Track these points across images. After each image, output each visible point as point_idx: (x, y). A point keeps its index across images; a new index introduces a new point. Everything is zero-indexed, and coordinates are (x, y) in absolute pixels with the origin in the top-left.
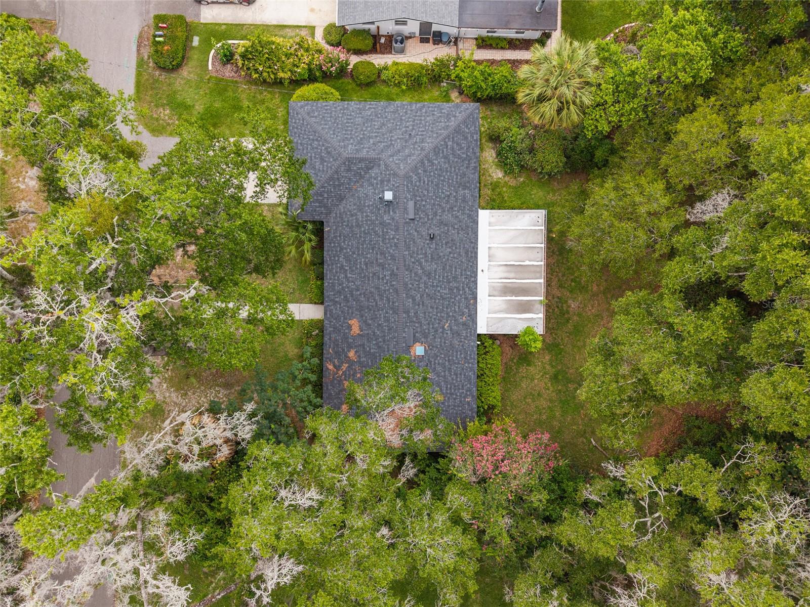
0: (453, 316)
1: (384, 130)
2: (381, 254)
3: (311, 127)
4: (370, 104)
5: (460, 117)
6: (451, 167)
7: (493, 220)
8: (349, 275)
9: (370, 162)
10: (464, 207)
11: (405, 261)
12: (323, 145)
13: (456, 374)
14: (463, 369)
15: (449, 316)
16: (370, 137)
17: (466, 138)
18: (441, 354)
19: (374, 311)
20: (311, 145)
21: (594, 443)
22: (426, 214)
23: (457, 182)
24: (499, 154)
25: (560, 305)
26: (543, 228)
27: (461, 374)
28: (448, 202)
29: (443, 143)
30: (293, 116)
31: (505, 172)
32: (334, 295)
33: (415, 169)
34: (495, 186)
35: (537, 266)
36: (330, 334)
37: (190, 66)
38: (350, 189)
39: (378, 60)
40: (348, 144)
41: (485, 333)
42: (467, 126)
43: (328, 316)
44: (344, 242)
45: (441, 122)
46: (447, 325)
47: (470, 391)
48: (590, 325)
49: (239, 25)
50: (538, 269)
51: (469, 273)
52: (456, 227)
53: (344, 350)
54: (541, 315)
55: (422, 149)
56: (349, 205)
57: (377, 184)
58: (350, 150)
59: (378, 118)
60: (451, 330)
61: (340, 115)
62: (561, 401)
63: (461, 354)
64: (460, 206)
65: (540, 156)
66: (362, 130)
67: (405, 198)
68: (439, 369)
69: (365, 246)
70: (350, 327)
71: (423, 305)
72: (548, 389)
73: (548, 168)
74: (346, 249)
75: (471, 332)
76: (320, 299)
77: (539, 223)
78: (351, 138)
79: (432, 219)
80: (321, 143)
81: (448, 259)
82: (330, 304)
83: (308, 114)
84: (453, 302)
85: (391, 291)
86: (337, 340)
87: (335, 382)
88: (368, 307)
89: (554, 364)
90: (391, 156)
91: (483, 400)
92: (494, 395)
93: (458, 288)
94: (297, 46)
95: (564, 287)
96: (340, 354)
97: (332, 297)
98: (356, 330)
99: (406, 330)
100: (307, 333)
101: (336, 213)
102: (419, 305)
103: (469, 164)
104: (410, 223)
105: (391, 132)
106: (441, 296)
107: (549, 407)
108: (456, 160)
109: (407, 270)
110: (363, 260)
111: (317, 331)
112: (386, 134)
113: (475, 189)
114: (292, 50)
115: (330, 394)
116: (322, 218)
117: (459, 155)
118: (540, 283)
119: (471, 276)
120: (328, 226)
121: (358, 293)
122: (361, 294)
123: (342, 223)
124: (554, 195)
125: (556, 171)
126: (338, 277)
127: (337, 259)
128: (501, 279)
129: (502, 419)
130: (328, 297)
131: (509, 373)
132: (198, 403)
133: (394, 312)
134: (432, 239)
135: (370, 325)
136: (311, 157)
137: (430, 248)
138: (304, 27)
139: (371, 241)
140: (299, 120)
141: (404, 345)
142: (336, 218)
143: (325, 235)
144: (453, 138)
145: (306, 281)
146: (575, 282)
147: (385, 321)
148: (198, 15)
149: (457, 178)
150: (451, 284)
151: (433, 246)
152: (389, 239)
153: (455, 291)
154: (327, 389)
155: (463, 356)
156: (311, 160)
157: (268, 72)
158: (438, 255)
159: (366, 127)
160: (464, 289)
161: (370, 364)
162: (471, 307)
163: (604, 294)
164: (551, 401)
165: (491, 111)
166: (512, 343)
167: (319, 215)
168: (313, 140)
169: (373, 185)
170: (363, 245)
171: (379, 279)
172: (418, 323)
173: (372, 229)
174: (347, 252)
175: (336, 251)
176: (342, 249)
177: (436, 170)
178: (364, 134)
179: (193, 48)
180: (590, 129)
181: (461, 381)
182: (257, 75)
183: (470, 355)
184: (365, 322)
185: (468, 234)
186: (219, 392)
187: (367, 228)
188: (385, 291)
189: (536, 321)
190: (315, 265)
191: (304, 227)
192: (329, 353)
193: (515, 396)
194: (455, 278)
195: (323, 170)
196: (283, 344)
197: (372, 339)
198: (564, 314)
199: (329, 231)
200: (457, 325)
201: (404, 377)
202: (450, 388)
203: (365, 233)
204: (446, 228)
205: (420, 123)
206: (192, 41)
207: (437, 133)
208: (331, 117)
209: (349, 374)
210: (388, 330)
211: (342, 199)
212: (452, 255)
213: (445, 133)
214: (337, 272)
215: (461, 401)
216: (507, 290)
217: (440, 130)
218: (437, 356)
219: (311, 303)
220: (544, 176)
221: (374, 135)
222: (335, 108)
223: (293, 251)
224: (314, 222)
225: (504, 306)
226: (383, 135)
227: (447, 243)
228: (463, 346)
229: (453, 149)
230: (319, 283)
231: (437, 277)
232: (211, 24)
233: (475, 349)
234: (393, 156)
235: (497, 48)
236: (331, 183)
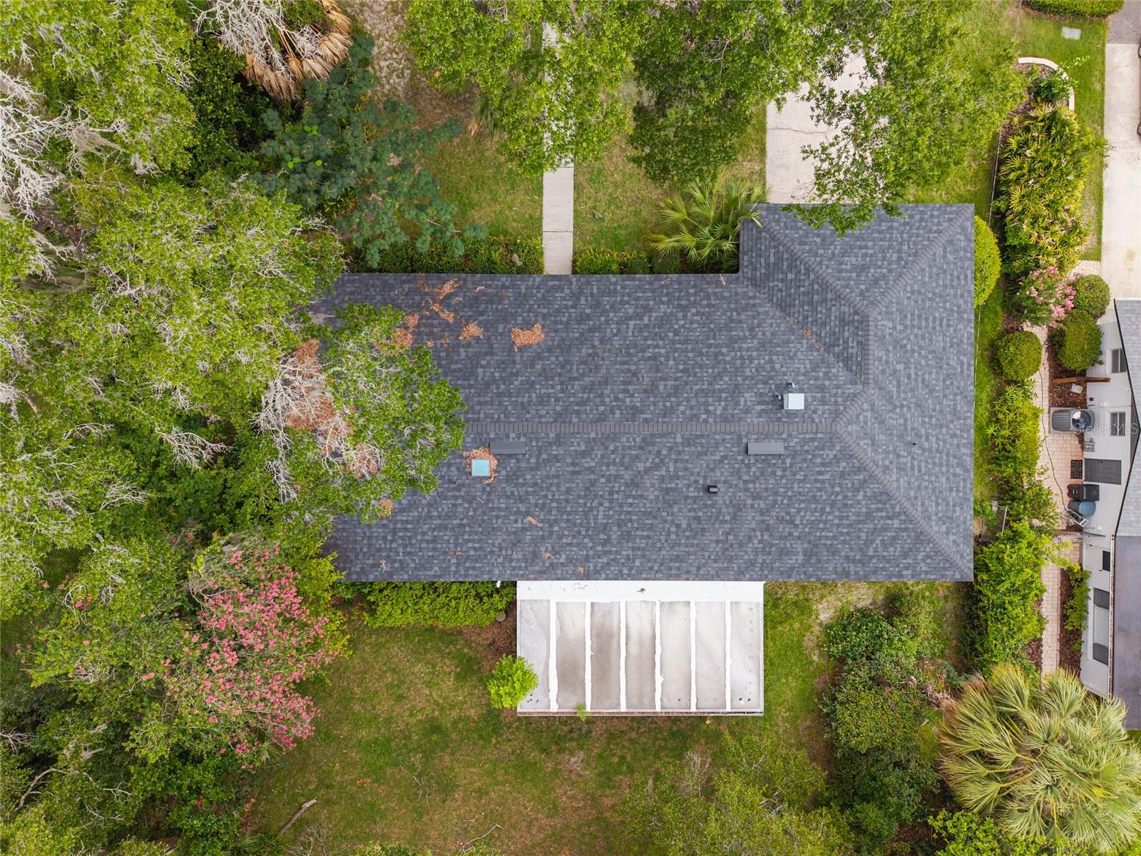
0: (551, 533)
1: (922, 392)
2: (676, 388)
3: (924, 247)
4: (969, 365)
5: (946, 543)
6: (849, 525)
7: (743, 609)
8: (632, 323)
9: (859, 364)
10: (769, 553)
11: (662, 436)
12: (890, 271)
13: (434, 540)
14: (445, 553)
15: (551, 526)
16: (907, 364)
17: (905, 555)
18: (475, 510)
19: (560, 375)
20: (890, 247)
21: (307, 805)
22: (757, 478)
23: (820, 538)
24: (864, 613)
25: (575, 735)
26: (728, 709)
27: (435, 549)
28: (780, 520)
29: (897, 509)
30: (945, 212)
31: (829, 627)
32: (592, 295)
33: (847, 455)
34: (803, 607)
35: (653, 699)
36: (514, 286)
37: (1025, 22)
38: (804, 325)
39: (1040, 381)
40: (893, 321)
41: (519, 597)
42: (928, 557)
43: (551, 283)
44: (698, 313)
45: (937, 504)
46: (534, 522)
47: (402, 569)
48: (537, 793)
49: (1102, 117)
50: (646, 701)
51: (637, 563)
52: (731, 537)
53: (482, 314)
54: (554, 708)
55: (887, 468)
56: (772, 322)
57: (816, 379)
58: (881, 323)
59: (944, 381)
60: (524, 529)
61: (948, 305)
62: (389, 740)
63: (475, 549)
64: (772, 545)
65: (867, 699)
66: (920, 347)
67: (790, 435)
68: (445, 506)
69: (691, 355)
70: (527, 325)
71: (574, 473)
72: (411, 715)
73: (844, 714)
74: (685, 317)
75: (520, 568)
76: (580, 267)
77: (736, 702)
78: (906, 327)
79: (747, 490)
80: (894, 266)
81: (666, 521)
82: (574, 286)
83: (951, 242)
84: (579, 533)
85: (602, 408)
86: (501, 300)
87: (417, 298)
88: (568, 362)
89: (460, 725)
90: (873, 405)
91: (385, 592)
92: (394, 614)
93: (607, 541)
94: (1070, 224)
95: (609, 743)
96: (472, 308)
97: (587, 291)
98: (522, 337)
99: (523, 439)
100: (515, 244)
101: (754, 297)
102: (573, 464)
103: (854, 561)
104: (739, 445)
105: (917, 405)
106: (591, 509)
107: (376, 717)
108: (863, 536)
109: (644, 440)
110: (663, 351)
111: (519, 263)
112: (914, 396)
113: (805, 573)
114: (1063, 215)
115: (392, 288)
116: (746, 270)
117: (872, 541)
118: (619, 705)
119: (631, 569)
120: (729, 283)
121: (597, 343)
122: (594, 347)
123: (736, 309)
124: (785, 720)
125: (840, 731)
126: (627, 302)
127: (665, 299)
128: (627, 627)
129: (344, 633)
130: (588, 283)
131: (441, 638)
132: (379, 35)
133: (558, 416)
134: (707, 489)
135: (532, 366)
136: (866, 247)
137: (689, 486)
138: (1099, 242)
139: (701, 367)
140: (939, 224)
141: (492, 436)
142: (745, 295)
143: (710, 277)
144: (906, 529)
145: (618, 244)
146: (620, 764)
147: (540, 396)
148: (1119, 38)
149: (827, 538)
150: (615, 528)
151: (692, 492)
152: (706, 404)
153: (602, 536)
154: (403, 282)
155: (472, 553)
156: (861, 247)
157: (1021, 168)
158: (675, 502)
159: (926, 358)
160: (605, 553)
161: (454, 367)
162: (570, 569)
163: (598, 819)
164: (389, 721)
165: (946, 597)
166: (500, 644)
167: (751, 263)
168: (900, 251)
169: (813, 370)
170: (693, 350)
171: (625, 383)
172: (538, 463)
173: (725, 368)
174: (677, 320)
175: (679, 298)
176: (684, 309)
177: (845, 497)
178: (913, 351)
179: (1059, 28)
180: (949, 824)
181: (420, 549)
182: (1014, 146)
183: (474, 568)
184: (539, 357)
185: (715, 561)
186: (400, 76)
187: (728, 358)
188: (601, 395)
189: (545, 698)
190: (650, 260)
191: (725, 237)
192: (476, 284)
193: (397, 651)
194: (628, 536)
195: (841, 271)
196: (495, 200)
197: (504, 370)
198: (557, 743)
199: (718, 284)
200: (534, 541)
201: (414, 436)
202: (406, 530)
203: (716, 355)
204: (728, 518)
205: (934, 463)
206: (1071, 27)
207: (916, 498)
208: (945, 286)
209: (432, 326)
210: (522, 403)
211: (783, 309)
212: (673, 529)
213: (917, 513)
214: (637, 299)
215: (379, 550)
216: (604, 640)
217: (923, 504)
218: (470, 503)
219: (575, 253)
220: (825, 705)
221: (912, 371)
222: (962, 296)
223: (676, 215)
224: (735, 255)
225: (572, 634)
226: (912, 391)
227: (697, 519)
228: (492, 552)
229: (885, 529)
230: (614, 267)
231: (630, 501)
232: (1103, 63)
233: (486, 577)
234: (872, 410)
235: (1062, 608)
236: (816, 287)
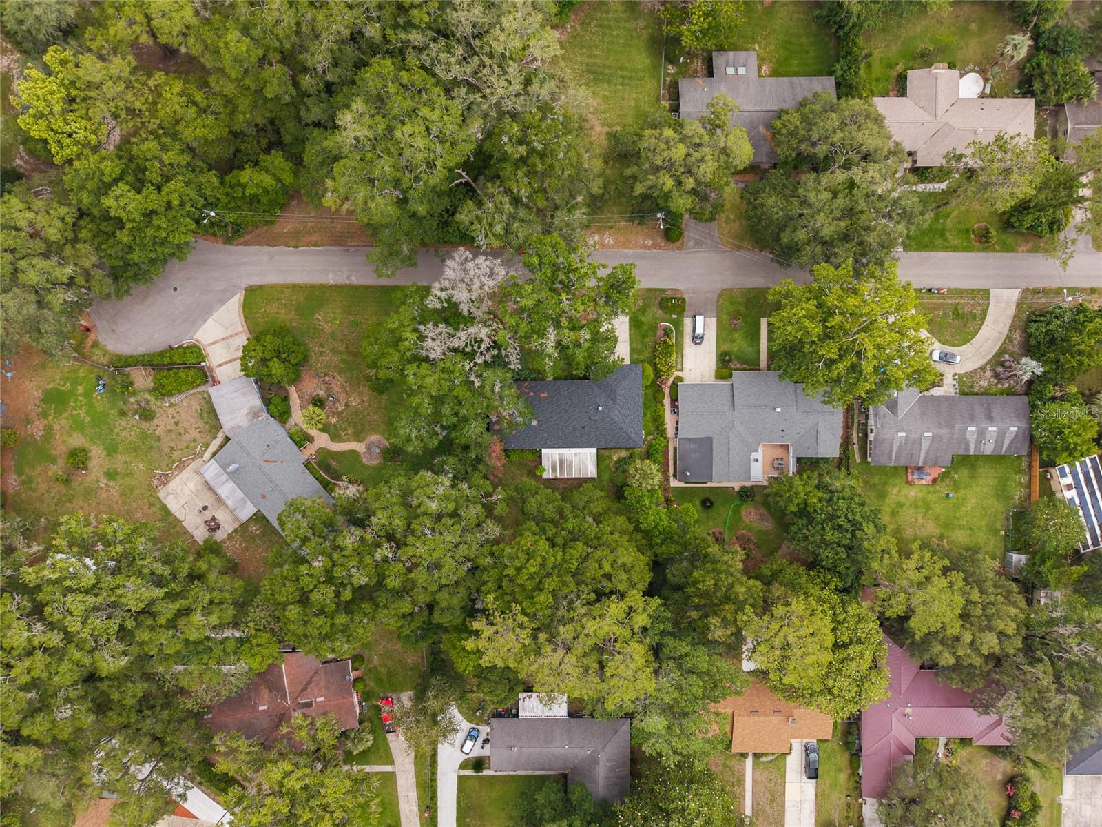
0: (549, 438)
1: (630, 406)
2: (576, 406)
4: (641, 399)
6: (614, 435)
7: (592, 455)
8: (566, 391)
9: (615, 400)
10: (597, 442)
11: (573, 416)
12: (622, 380)
13: (524, 440)
14: (526, 443)
16: (626, 400)
17: (627, 441)
18: (533, 433)
19: (551, 403)
20: (622, 374)
22: (593, 425)
26: (589, 477)
27: (524, 442)
28: (599, 434)
29: (624, 431)
31: (616, 461)
32: (558, 385)
33: (612, 419)
34: (610, 457)
35: (572, 474)
36: (540, 384)
37: (663, 314)
38: (603, 392)
39: (667, 401)
40: (623, 390)
41: (542, 452)
42: (632, 442)
43: (548, 383)
44: (581, 389)
45: (633, 430)
46: (546, 435)
49: (683, 337)
51: (568, 444)
52: (588, 438)
54: (550, 476)
55: (621, 422)
56: (597, 391)
57: (605, 403)
58: (620, 391)
59: (635, 403)
60: (543, 438)
61: (636, 387)
63: (532, 442)
64: (597, 440)
67: (600, 416)
69: (579, 398)
70: (544, 392)
71: (554, 424)
74: (577, 390)
75: (542, 446)
76: (555, 379)
77: (590, 475)
78: (626, 392)
79: (591, 427)
81: (574, 435)
82: (554, 383)
83: (636, 373)
85: (560, 410)
86: (538, 387)
88: (552, 400)
90: (618, 409)
91: (512, 453)
92: (514, 458)
93: (561, 440)
94: (670, 365)
96: (531, 389)
97: (556, 384)
98: (542, 395)
99: (543, 417)
101: (593, 385)
102: (554, 422)
103: (619, 444)
104: (589, 418)
106: (558, 432)
107: (508, 484)
108: (617, 437)
109: (569, 417)
110: (573, 398)
113: (605, 446)
114: (668, 363)
116: (591, 379)
117: (620, 438)
118: (565, 476)
120: (587, 382)
121: (559, 396)
123: (589, 388)
125: (615, 480)
126: (565, 387)
127: (573, 386)
128: (566, 458)
130: (557, 382)
131: (523, 465)
133: (551, 412)
134: (583, 427)
135: (545, 401)
137: (579, 427)
138: (682, 367)
139: (581, 401)
140: (634, 369)
141: (537, 416)
142: (591, 385)
143: (583, 381)
147: (547, 408)
148: (686, 316)
149: (609, 438)
150: (563, 437)
152: (582, 409)
156: (616, 375)
158: (576, 430)
159: (631, 398)
160: (561, 443)
162: (553, 446)
166: (538, 463)
169: (605, 401)
171: (565, 405)
172: (546, 422)
173: (586, 401)
175: (577, 386)
177: (613, 429)
178: (628, 397)
179: (672, 315)
181: (521, 442)
183: (532, 447)
184: (546, 399)
185: (584, 443)
187: (587, 399)
188: (560, 408)
189: (548, 474)
194: (566, 438)
195: (611, 380)
197: (539, 402)
199: (585, 382)
200: (545, 440)
201: (526, 417)
203: (584, 398)
204: (588, 434)
205: (632, 421)
206: (674, 315)
207: (628, 429)
208: (635, 382)
210: (543, 410)
211: (599, 388)
213: (629, 432)
214: (568, 386)
216: (561, 462)
220: (613, 477)
222: (641, 384)
225: (554, 460)
226: (627, 406)
227: (581, 434)
228: (536, 443)
229: (622, 435)
230: (562, 378)
231: (566, 430)
232: (683, 323)
233: (535, 448)
236: (606, 384)
